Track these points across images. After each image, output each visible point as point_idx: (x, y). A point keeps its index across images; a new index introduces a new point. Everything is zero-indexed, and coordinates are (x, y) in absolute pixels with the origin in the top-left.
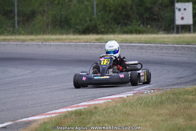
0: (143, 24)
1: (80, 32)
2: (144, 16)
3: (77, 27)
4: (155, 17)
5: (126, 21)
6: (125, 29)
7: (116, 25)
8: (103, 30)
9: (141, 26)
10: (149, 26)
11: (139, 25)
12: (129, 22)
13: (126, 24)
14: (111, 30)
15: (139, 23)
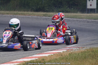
0: (69, 7)
1: (34, 10)
2: (70, 3)
3: (33, 7)
4: (76, 3)
5: (60, 5)
6: (59, 10)
7: (54, 7)
8: (47, 10)
9: (68, 8)
10: (72, 9)
11: (67, 8)
12: (61, 6)
13: (60, 7)
14: (51, 10)
15: (67, 6)
